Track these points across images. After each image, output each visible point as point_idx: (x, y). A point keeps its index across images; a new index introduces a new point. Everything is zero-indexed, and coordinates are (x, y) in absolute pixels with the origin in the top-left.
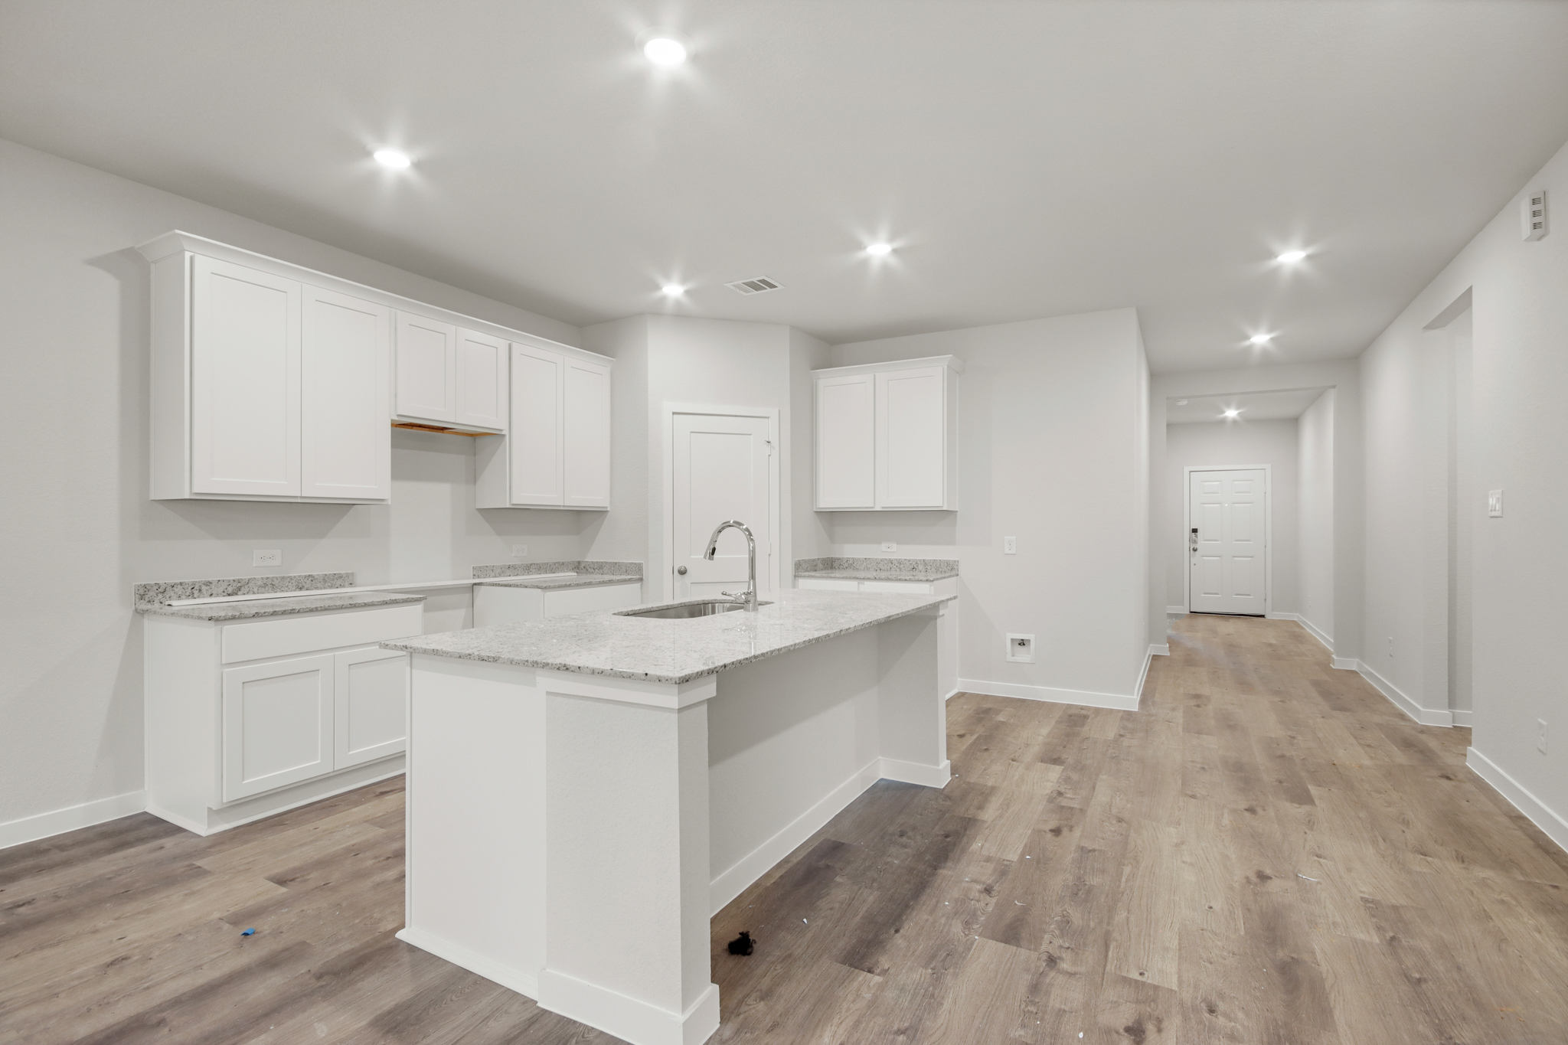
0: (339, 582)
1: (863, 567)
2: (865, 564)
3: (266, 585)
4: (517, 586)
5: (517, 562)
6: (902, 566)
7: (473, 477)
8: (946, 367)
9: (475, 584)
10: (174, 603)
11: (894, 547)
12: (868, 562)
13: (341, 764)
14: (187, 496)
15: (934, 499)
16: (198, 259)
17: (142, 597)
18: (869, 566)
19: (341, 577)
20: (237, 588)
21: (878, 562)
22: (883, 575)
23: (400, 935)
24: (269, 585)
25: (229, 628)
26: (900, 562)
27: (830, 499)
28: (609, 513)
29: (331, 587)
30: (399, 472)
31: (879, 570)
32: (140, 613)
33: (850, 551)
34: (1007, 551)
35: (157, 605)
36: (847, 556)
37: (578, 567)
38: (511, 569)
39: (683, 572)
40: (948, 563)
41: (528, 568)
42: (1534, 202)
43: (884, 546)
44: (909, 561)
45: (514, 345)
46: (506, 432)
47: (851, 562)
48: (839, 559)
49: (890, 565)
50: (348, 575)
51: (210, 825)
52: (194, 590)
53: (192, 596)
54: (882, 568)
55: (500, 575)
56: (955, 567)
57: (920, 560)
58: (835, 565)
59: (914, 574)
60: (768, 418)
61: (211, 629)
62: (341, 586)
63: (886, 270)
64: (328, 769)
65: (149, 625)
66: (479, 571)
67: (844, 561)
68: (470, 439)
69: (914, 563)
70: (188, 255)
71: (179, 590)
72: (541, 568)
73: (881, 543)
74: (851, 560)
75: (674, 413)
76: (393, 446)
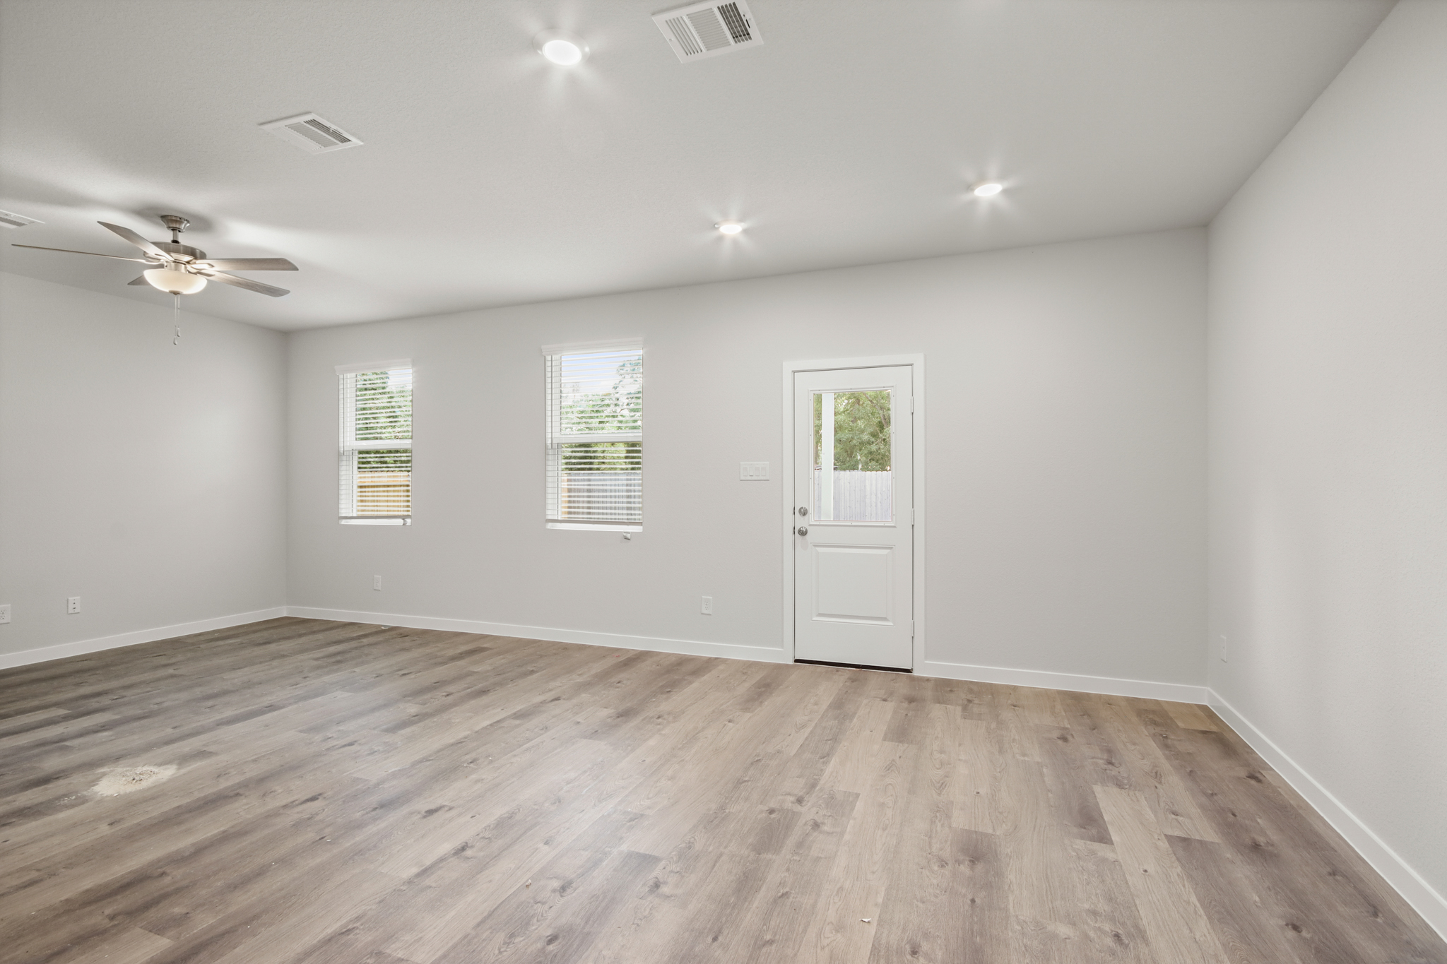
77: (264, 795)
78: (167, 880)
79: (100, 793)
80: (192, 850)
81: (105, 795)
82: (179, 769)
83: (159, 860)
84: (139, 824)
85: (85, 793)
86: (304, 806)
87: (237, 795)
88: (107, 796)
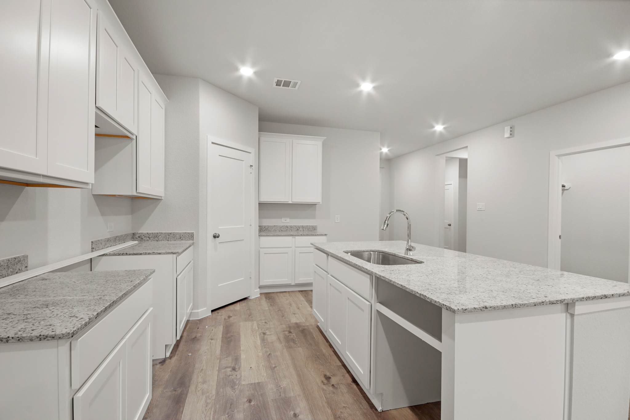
1: (273, 230)
2: (274, 228)
6: (292, 229)
11: (288, 220)
12: (276, 227)
18: (276, 229)
21: (281, 227)
26: (291, 227)
28: (162, 201)
31: (281, 231)
34: (336, 221)
36: (265, 225)
37: (133, 236)
38: (109, 241)
39: (216, 237)
40: (313, 227)
41: (115, 240)
42: (511, 128)
43: (283, 220)
44: (296, 226)
46: (135, 138)
47: (267, 228)
54: (283, 230)
56: (316, 228)
57: (301, 226)
59: (298, 232)
60: (251, 153)
63: (369, 95)
67: (263, 227)
69: (298, 227)
72: (120, 239)
73: (281, 219)
74: (267, 227)
75: (212, 143)
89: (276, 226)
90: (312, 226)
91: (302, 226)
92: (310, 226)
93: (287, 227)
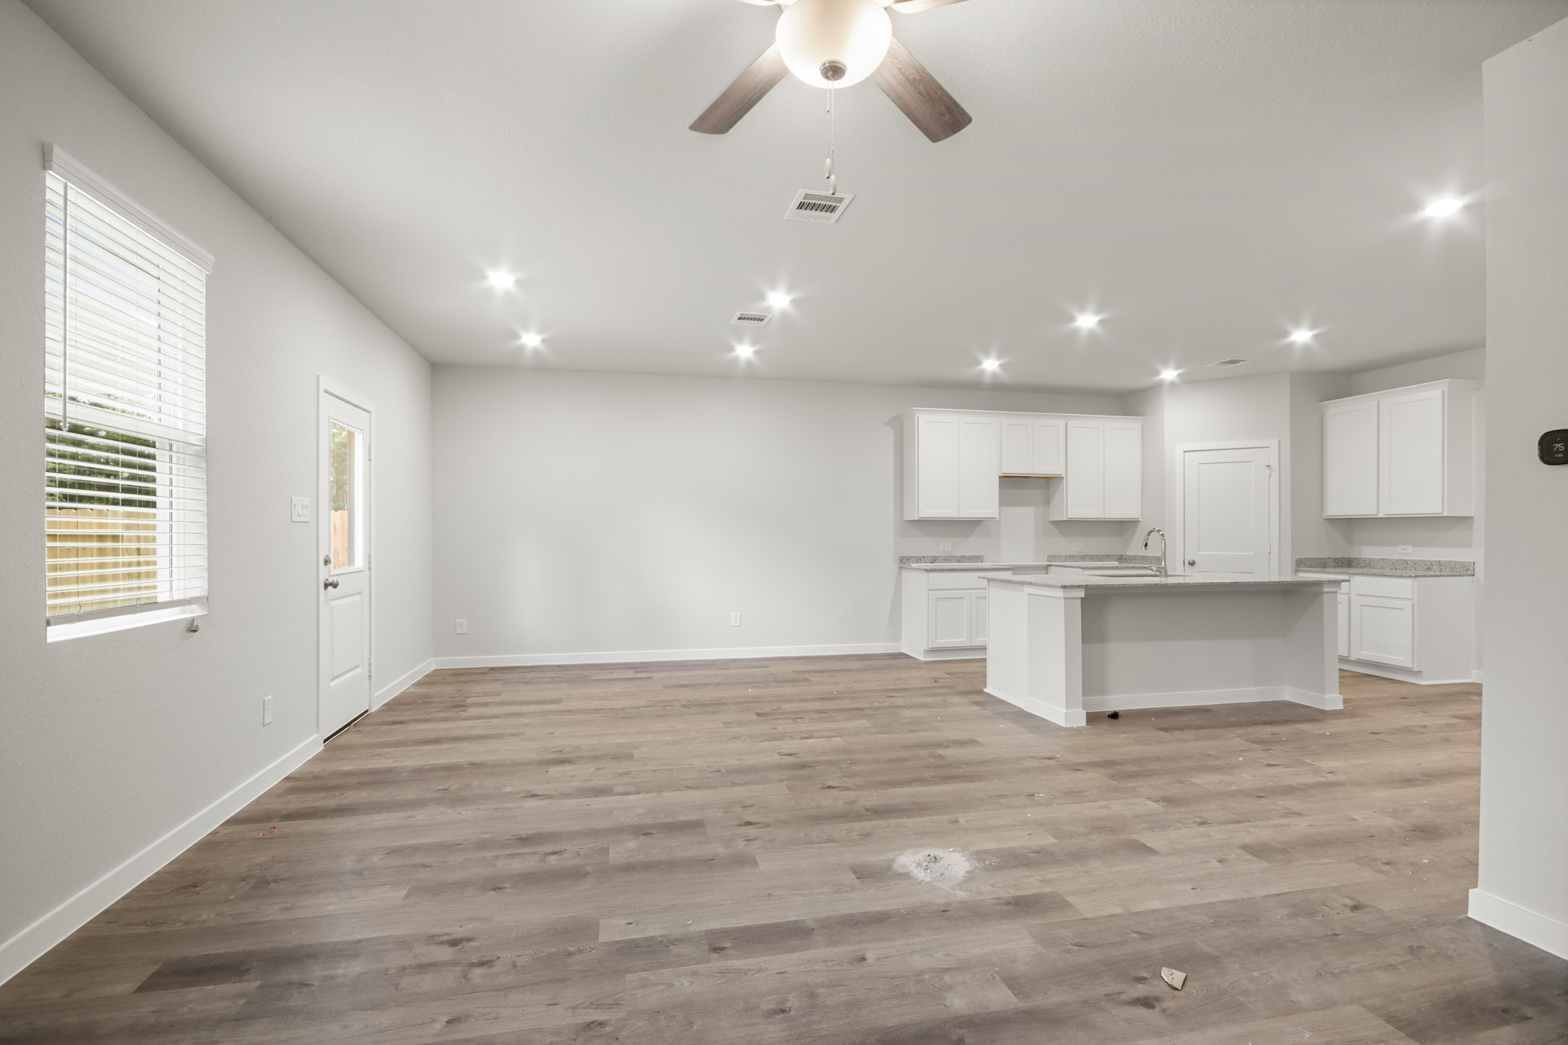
0: (976, 560)
1: (1379, 566)
2: (1381, 563)
3: (945, 559)
4: (1074, 567)
5: (1076, 554)
6: (1417, 566)
7: (1047, 502)
8: (1446, 389)
9: (1048, 565)
10: (912, 565)
11: (1410, 549)
12: (1385, 562)
13: (974, 644)
14: (916, 519)
15: (1431, 505)
16: (920, 416)
17: (901, 561)
18: (1385, 565)
19: (977, 557)
20: (934, 560)
21: (1394, 562)
22: (1398, 573)
23: (985, 690)
24: (947, 559)
25: (932, 574)
26: (1415, 563)
27: (1337, 508)
28: (1139, 523)
29: (973, 562)
30: (1003, 502)
31: (1394, 569)
32: (901, 568)
33: (1368, 552)
35: (906, 566)
36: (1364, 556)
37: (1121, 558)
38: (1072, 558)
39: (1192, 564)
40: (1463, 564)
41: (1083, 558)
43: (1400, 548)
44: (1424, 561)
45: (1069, 422)
46: (1064, 475)
47: (1368, 562)
48: (1357, 559)
49: (1405, 565)
50: (980, 556)
51: (925, 657)
52: (919, 560)
53: (918, 562)
54: (1398, 567)
55: (1064, 561)
56: (1471, 568)
57: (1435, 561)
58: (1353, 564)
60: (1268, 447)
61: (924, 575)
62: (977, 562)
64: (968, 644)
65: (904, 573)
66: (1051, 558)
67: (1362, 561)
68: (1046, 480)
69: (1429, 564)
70: (916, 416)
71: (913, 559)
72: (1092, 558)
73: (1397, 546)
74: (1366, 560)
75: (1185, 452)
76: (1000, 488)
77: (852, 802)
78: (932, 774)
79: (965, 858)
80: (914, 784)
81: (961, 854)
82: (893, 861)
83: (933, 785)
84: (940, 814)
85: (978, 865)
86: (839, 785)
87: (868, 810)
88: (959, 852)
89: (1385, 559)
90: (1459, 562)
91: (1439, 561)
92: (1455, 562)
93: (1406, 562)
